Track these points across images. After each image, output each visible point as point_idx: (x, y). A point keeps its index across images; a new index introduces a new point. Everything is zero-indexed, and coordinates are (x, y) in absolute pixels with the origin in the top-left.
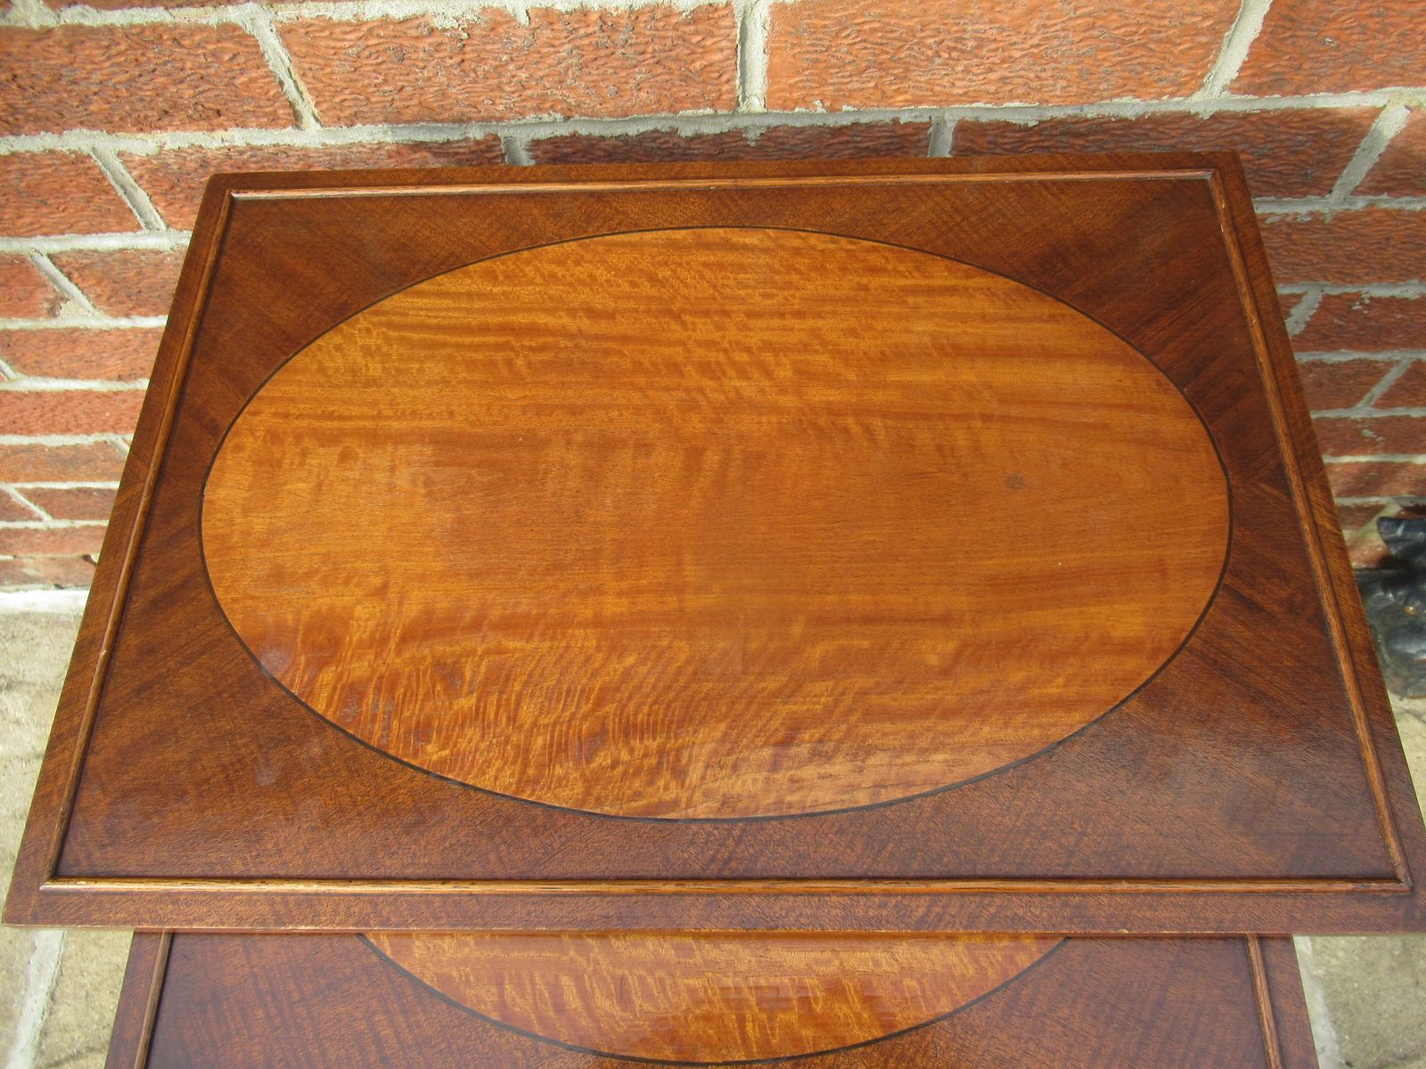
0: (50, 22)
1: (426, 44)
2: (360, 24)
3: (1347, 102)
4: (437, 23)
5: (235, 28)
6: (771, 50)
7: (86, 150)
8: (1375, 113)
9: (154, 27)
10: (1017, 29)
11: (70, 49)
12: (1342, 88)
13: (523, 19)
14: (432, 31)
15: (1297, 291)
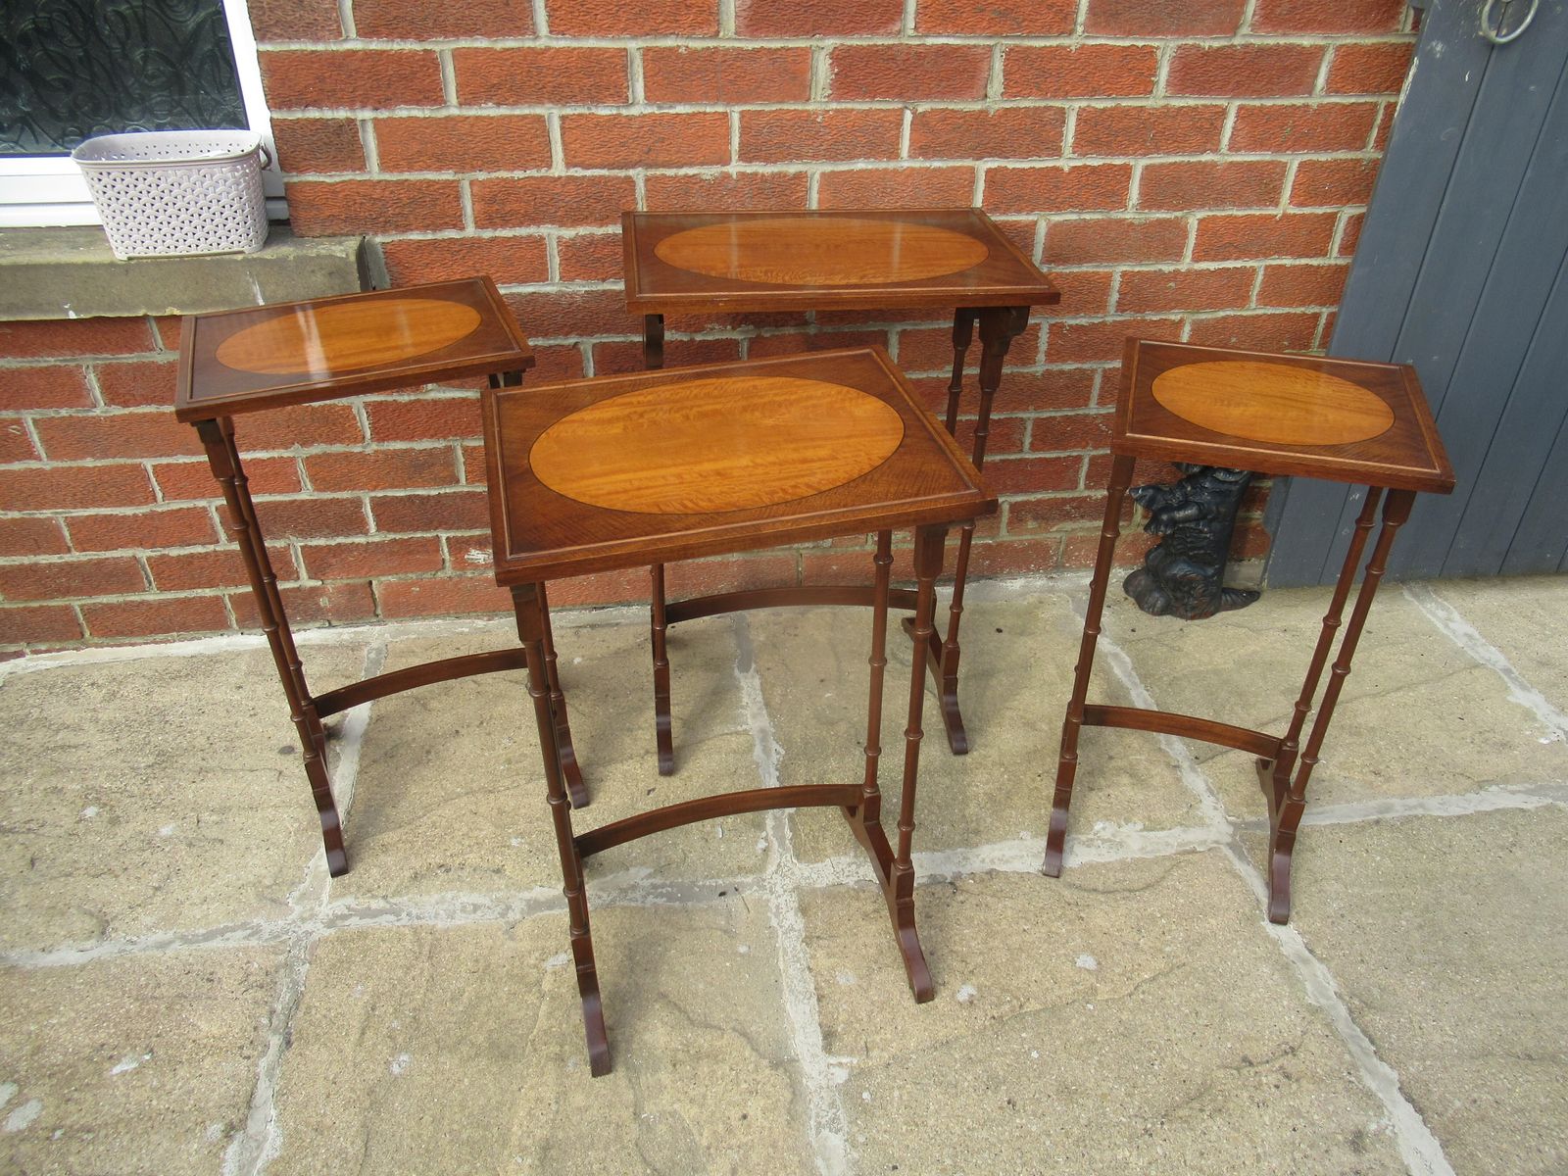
0: (563, 174)
1: (697, 186)
2: (676, 176)
3: (1023, 218)
4: (704, 177)
5: (630, 177)
6: (819, 192)
7: (545, 235)
8: (1035, 223)
9: (601, 177)
10: (903, 184)
11: (564, 186)
12: (1019, 211)
13: (735, 176)
14: (702, 180)
15: (1037, 321)
